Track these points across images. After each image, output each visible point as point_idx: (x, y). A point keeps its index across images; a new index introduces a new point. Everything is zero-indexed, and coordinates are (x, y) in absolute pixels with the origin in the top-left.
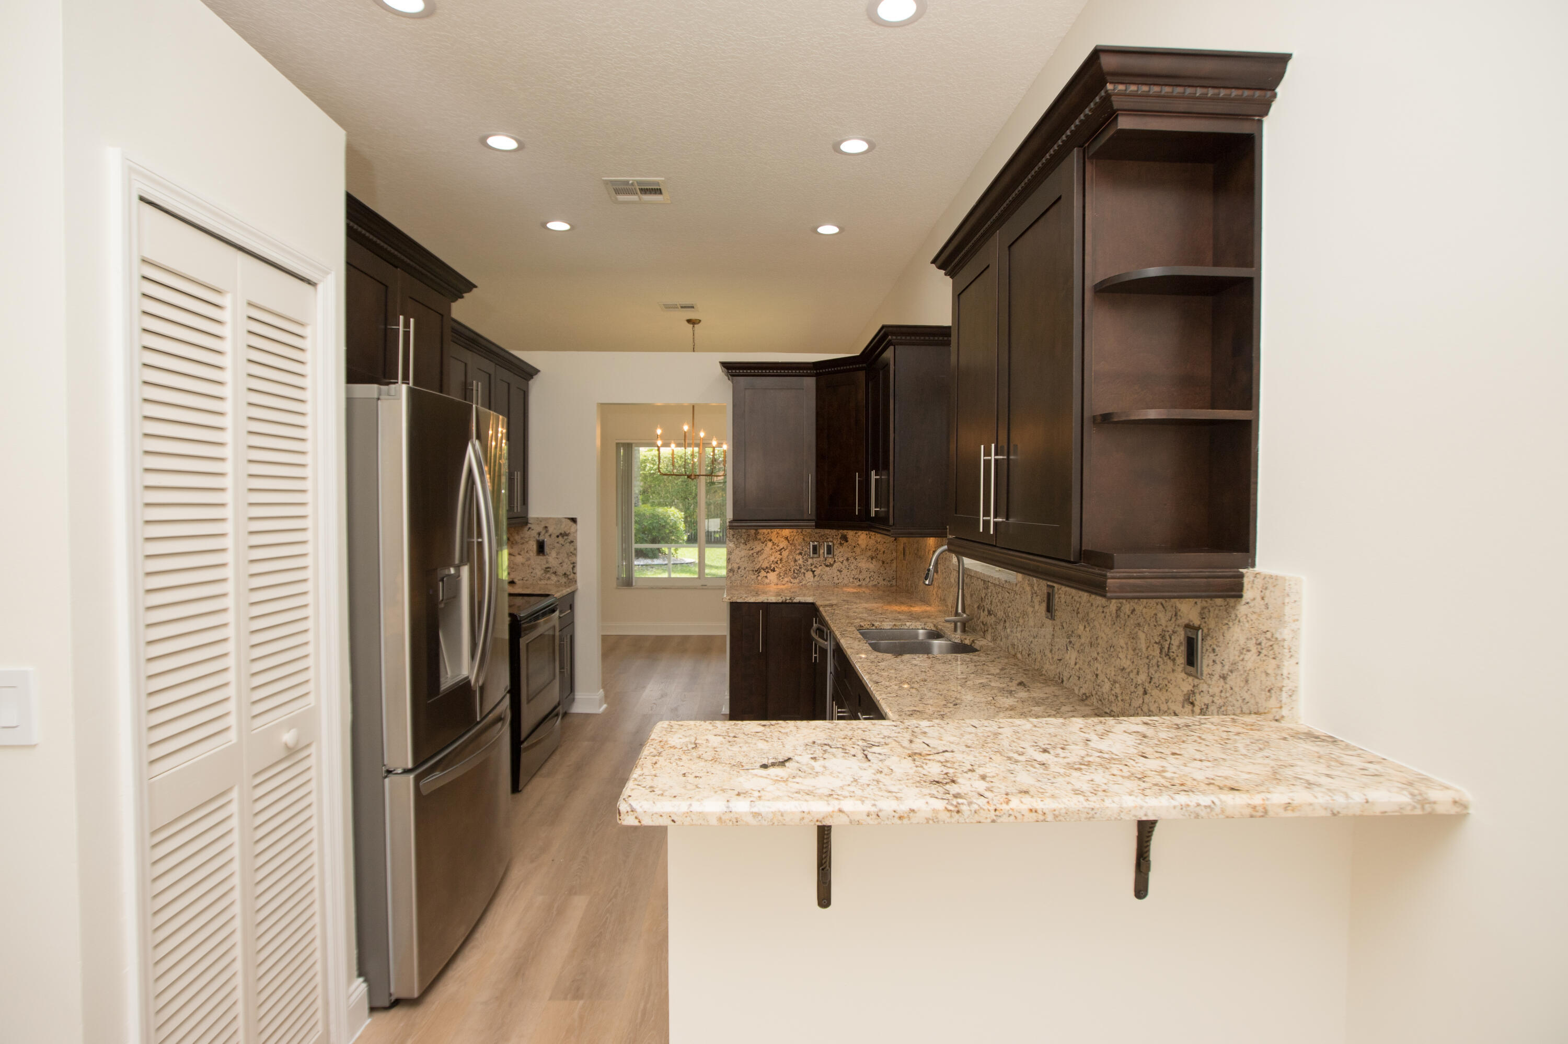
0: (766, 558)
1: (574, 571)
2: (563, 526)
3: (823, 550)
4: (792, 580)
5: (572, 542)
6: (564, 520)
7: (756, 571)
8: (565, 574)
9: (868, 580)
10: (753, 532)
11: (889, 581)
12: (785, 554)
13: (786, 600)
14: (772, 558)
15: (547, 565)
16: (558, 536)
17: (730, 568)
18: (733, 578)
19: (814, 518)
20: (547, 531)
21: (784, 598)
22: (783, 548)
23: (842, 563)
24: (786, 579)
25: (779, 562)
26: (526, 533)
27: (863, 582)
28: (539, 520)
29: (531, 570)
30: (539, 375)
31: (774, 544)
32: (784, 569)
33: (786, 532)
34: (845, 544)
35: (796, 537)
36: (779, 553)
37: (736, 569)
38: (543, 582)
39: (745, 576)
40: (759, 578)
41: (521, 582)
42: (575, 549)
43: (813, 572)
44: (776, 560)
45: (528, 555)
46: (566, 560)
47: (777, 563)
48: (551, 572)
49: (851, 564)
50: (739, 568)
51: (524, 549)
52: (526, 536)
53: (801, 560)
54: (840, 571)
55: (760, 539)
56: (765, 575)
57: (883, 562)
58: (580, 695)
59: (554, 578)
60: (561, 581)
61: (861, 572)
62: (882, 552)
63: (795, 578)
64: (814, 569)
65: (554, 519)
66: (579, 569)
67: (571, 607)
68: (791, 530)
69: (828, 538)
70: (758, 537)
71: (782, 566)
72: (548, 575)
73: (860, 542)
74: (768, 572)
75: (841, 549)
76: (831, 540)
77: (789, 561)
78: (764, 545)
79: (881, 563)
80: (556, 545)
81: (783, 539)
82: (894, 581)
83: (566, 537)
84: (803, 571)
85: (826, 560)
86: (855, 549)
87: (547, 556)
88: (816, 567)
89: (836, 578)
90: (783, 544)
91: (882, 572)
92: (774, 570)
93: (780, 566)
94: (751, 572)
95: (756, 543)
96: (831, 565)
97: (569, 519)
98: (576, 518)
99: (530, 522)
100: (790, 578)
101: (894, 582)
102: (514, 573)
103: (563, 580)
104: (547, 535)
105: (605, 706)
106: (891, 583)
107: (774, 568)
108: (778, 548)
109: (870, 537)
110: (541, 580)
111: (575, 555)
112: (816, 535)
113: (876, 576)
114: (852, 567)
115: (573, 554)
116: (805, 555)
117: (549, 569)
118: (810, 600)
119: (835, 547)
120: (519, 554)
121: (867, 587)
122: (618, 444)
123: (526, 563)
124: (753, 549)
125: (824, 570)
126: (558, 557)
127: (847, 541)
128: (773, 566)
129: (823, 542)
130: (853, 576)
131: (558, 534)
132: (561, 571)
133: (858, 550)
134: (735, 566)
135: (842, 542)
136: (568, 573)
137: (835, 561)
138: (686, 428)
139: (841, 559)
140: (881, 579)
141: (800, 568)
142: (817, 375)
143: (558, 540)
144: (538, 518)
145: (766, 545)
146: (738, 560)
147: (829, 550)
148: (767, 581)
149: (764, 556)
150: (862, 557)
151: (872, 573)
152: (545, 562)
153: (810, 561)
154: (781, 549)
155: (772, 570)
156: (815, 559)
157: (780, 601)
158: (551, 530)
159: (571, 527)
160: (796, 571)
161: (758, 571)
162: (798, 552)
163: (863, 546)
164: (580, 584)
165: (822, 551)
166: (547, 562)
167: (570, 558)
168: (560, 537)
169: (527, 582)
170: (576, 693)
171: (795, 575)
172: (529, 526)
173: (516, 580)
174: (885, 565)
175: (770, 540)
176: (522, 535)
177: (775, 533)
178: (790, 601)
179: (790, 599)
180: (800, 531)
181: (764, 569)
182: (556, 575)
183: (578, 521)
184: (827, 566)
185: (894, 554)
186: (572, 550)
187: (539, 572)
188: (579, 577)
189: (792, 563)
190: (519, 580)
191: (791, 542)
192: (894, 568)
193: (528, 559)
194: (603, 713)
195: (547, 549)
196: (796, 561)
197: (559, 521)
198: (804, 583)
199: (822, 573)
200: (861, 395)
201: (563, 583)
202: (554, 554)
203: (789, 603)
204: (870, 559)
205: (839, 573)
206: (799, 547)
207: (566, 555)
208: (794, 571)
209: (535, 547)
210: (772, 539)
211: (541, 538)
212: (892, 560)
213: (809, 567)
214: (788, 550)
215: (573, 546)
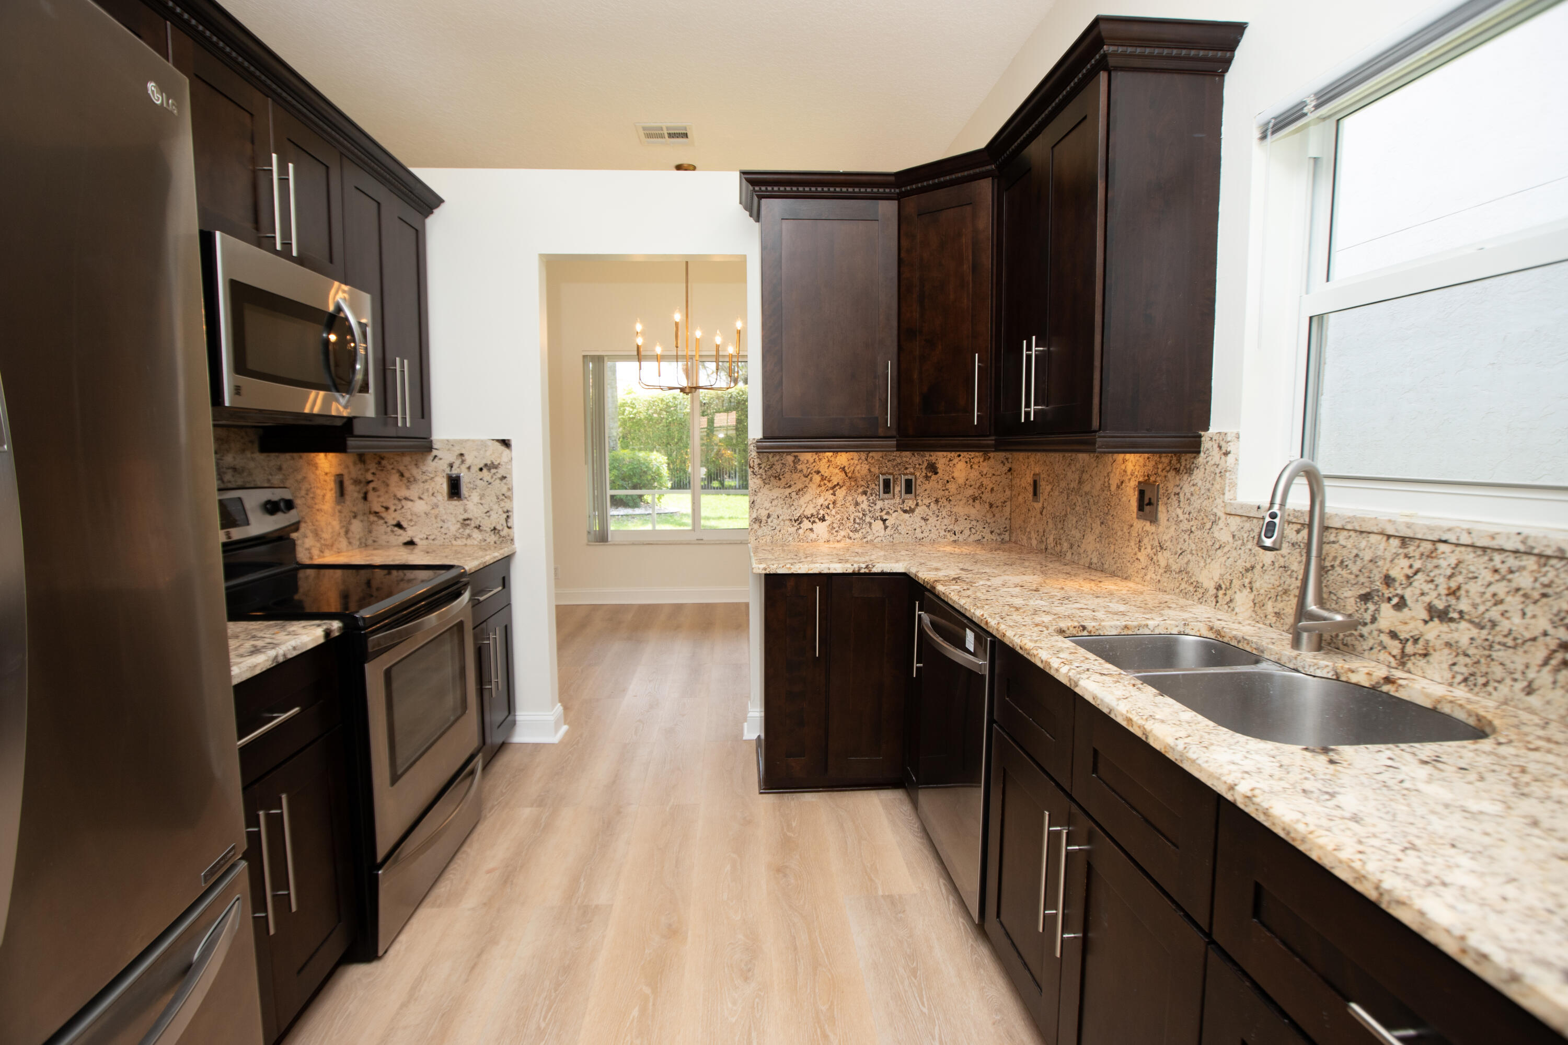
0: (811, 501)
1: (509, 525)
2: (488, 453)
3: (899, 488)
4: (851, 534)
5: (504, 478)
6: (490, 443)
7: (795, 521)
8: (495, 529)
9: (967, 532)
10: (790, 459)
11: (999, 534)
12: (841, 493)
13: (860, 569)
14: (821, 501)
15: (466, 516)
16: (481, 469)
17: (754, 516)
18: (760, 533)
19: (894, 433)
20: (463, 462)
21: (856, 566)
22: (838, 484)
23: (928, 507)
24: (842, 533)
25: (831, 506)
26: (430, 465)
27: (960, 536)
28: (451, 444)
29: (441, 524)
30: (443, 206)
31: (823, 478)
32: (838, 517)
33: (843, 459)
34: (934, 477)
35: (858, 467)
36: (831, 492)
37: (764, 519)
38: (459, 542)
39: (778, 528)
40: (801, 531)
41: (425, 542)
42: (509, 489)
43: (884, 521)
44: (826, 503)
45: (434, 500)
46: (495, 507)
47: (828, 508)
48: (473, 525)
49: (942, 509)
50: (769, 516)
51: (428, 490)
52: (430, 469)
53: (866, 503)
54: (925, 520)
55: (801, 471)
56: (810, 526)
57: (991, 505)
58: (523, 715)
59: (476, 535)
60: (488, 540)
61: (956, 520)
62: (989, 488)
63: (856, 531)
64: (885, 517)
65: (473, 441)
66: (517, 520)
67: (505, 582)
68: (849, 455)
69: (906, 469)
70: (799, 467)
71: (836, 513)
72: (467, 531)
73: (955, 475)
74: (814, 522)
75: (928, 486)
76: (912, 470)
77: (848, 504)
78: (808, 480)
79: (987, 506)
80: (479, 483)
81: (837, 471)
82: (1007, 534)
83: (493, 471)
84: (868, 519)
85: (903, 502)
86: (948, 486)
87: (465, 501)
88: (888, 513)
89: (918, 530)
90: (838, 477)
91: (988, 521)
92: (823, 519)
93: (833, 512)
94: (787, 523)
95: (795, 476)
96: (911, 511)
97: (498, 441)
98: (509, 440)
99: (435, 446)
100: (848, 531)
101: (1007, 537)
102: (414, 528)
103: (492, 538)
104: (464, 467)
105: (565, 728)
106: (1002, 537)
107: (824, 517)
108: (830, 485)
109: (971, 466)
110: (456, 538)
111: (509, 498)
112: (889, 464)
113: (979, 527)
114: (944, 513)
115: (506, 496)
116: (871, 494)
117: (468, 522)
118: (899, 568)
119: (919, 482)
120: (420, 498)
121: (966, 543)
122: (584, 356)
123: (433, 512)
124: (790, 486)
125: (901, 518)
126: (483, 502)
127: (936, 473)
128: (822, 512)
129: (900, 474)
130: (945, 527)
131: (481, 465)
132: (487, 524)
133: (952, 487)
134: (763, 514)
135: (929, 474)
136: (499, 527)
137: (917, 505)
138: (678, 317)
139: (927, 501)
140: (987, 530)
141: (864, 515)
142: (899, 198)
143: (481, 475)
144: (448, 441)
145: (811, 480)
146: (767, 505)
147: (909, 487)
148: (812, 536)
149: (807, 497)
150: (959, 497)
151: (974, 523)
152: (462, 511)
153: (880, 504)
154: (835, 486)
155: (820, 519)
156: (886, 502)
157: (850, 571)
158: (469, 459)
159: (502, 453)
160: (858, 521)
161: (799, 521)
162: (860, 490)
163: (961, 481)
164: (518, 546)
165: (897, 489)
166: (465, 511)
167: (502, 504)
168: (485, 470)
169: (436, 542)
170: (518, 713)
171: (856, 526)
172: (434, 452)
173: (416, 540)
174: (993, 509)
175: (818, 472)
176: (425, 469)
177: (825, 461)
178: (867, 571)
179: (867, 567)
180: (863, 455)
181: (807, 518)
182: (481, 531)
183: (514, 444)
184: (905, 511)
185: (1008, 493)
186: (504, 490)
187: (453, 527)
188: (517, 532)
189: (852, 508)
190: (421, 539)
191: (850, 475)
192: (1007, 514)
193: (435, 506)
194: (561, 742)
195: (464, 490)
196: (857, 504)
197: (483, 444)
198: (869, 538)
199: (898, 522)
200: (985, 221)
201: (492, 543)
202: (475, 497)
203: (865, 574)
204: (971, 501)
205: (923, 523)
206: (863, 483)
207: (495, 499)
208: (854, 520)
209: (445, 487)
210: (820, 470)
211: (455, 472)
212: (1005, 502)
213: (878, 514)
214: (844, 488)
215: (506, 484)
